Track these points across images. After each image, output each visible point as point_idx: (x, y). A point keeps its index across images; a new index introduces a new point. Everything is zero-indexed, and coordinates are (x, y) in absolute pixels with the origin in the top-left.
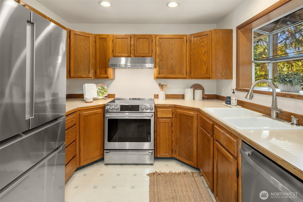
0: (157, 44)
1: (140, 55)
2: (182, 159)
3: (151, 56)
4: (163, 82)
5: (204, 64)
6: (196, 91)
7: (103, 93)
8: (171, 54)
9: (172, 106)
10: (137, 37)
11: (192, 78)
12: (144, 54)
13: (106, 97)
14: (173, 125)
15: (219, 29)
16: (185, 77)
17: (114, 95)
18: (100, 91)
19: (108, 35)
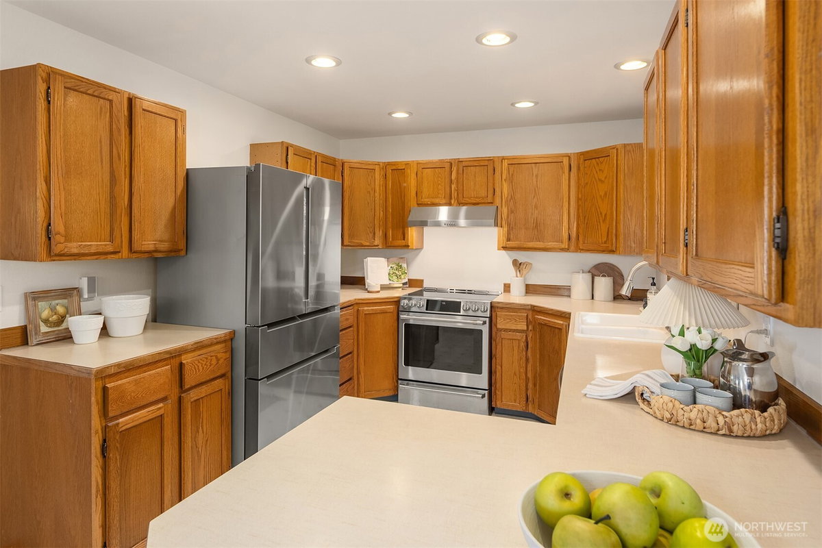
0: (504, 177)
1: (470, 201)
2: (543, 415)
3: (492, 203)
4: (522, 256)
5: (604, 221)
6: (597, 279)
7: (399, 277)
8: (534, 197)
9: (527, 307)
10: (464, 164)
11: (582, 250)
12: (477, 197)
13: (404, 284)
14: (529, 346)
15: (635, 144)
16: (567, 247)
17: (422, 281)
18: (394, 273)
19: (407, 164)
